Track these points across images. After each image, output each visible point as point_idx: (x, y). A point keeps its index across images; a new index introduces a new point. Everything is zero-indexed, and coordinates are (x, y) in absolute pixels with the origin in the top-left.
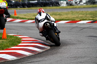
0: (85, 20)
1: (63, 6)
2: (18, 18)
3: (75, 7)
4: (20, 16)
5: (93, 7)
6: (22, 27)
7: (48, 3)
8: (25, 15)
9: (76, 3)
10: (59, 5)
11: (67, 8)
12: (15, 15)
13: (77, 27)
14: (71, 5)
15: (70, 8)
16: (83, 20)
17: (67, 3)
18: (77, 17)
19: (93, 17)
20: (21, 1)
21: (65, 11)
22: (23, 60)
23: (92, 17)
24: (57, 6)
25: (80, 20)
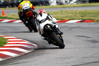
0: (74, 19)
1: (53, 6)
2: (6, 18)
3: (65, 6)
4: (8, 16)
5: (84, 6)
6: (9, 27)
7: (38, 3)
8: (13, 15)
9: (66, 2)
10: (49, 4)
11: (56, 8)
12: (3, 15)
13: (65, 27)
14: (61, 4)
15: (59, 7)
16: (72, 19)
17: (57, 2)
18: (66, 17)
19: (83, 17)
20: (10, 1)
21: (55, 11)
22: (8, 61)
23: (81, 16)
24: (47, 5)
25: (69, 20)
